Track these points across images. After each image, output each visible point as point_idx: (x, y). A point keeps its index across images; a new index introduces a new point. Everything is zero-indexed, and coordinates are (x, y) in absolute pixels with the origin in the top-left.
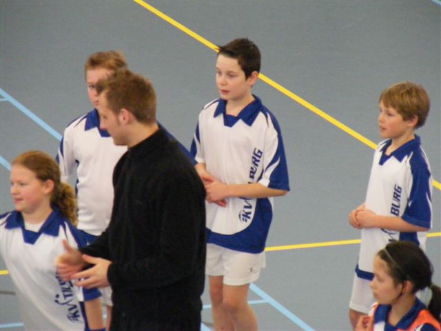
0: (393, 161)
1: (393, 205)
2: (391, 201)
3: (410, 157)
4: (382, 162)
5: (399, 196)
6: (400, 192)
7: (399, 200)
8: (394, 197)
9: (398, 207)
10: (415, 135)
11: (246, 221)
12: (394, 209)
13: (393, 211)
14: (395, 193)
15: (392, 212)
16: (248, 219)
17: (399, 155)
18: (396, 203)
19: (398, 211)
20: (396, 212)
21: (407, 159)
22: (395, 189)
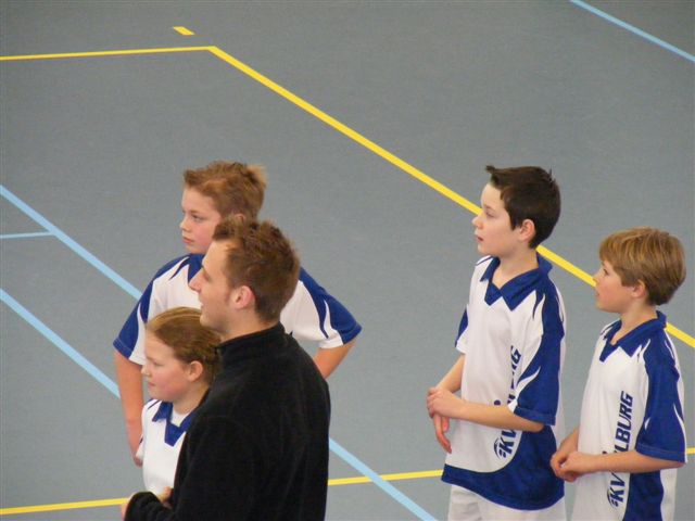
0: (619, 353)
1: (620, 424)
2: (616, 418)
3: (645, 348)
4: (603, 358)
5: (630, 410)
6: (630, 404)
7: (629, 417)
8: (621, 411)
9: (629, 428)
10: (659, 313)
11: (505, 456)
12: (622, 432)
13: (620, 434)
14: (622, 406)
15: (617, 437)
16: (507, 454)
17: (629, 346)
18: (625, 422)
19: (628, 434)
20: (626, 437)
21: (640, 351)
22: (622, 399)
